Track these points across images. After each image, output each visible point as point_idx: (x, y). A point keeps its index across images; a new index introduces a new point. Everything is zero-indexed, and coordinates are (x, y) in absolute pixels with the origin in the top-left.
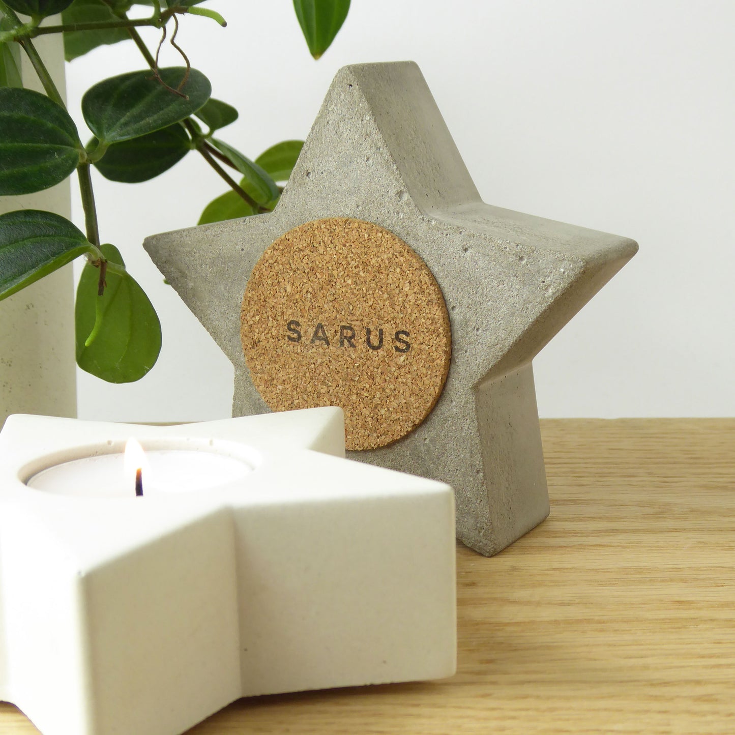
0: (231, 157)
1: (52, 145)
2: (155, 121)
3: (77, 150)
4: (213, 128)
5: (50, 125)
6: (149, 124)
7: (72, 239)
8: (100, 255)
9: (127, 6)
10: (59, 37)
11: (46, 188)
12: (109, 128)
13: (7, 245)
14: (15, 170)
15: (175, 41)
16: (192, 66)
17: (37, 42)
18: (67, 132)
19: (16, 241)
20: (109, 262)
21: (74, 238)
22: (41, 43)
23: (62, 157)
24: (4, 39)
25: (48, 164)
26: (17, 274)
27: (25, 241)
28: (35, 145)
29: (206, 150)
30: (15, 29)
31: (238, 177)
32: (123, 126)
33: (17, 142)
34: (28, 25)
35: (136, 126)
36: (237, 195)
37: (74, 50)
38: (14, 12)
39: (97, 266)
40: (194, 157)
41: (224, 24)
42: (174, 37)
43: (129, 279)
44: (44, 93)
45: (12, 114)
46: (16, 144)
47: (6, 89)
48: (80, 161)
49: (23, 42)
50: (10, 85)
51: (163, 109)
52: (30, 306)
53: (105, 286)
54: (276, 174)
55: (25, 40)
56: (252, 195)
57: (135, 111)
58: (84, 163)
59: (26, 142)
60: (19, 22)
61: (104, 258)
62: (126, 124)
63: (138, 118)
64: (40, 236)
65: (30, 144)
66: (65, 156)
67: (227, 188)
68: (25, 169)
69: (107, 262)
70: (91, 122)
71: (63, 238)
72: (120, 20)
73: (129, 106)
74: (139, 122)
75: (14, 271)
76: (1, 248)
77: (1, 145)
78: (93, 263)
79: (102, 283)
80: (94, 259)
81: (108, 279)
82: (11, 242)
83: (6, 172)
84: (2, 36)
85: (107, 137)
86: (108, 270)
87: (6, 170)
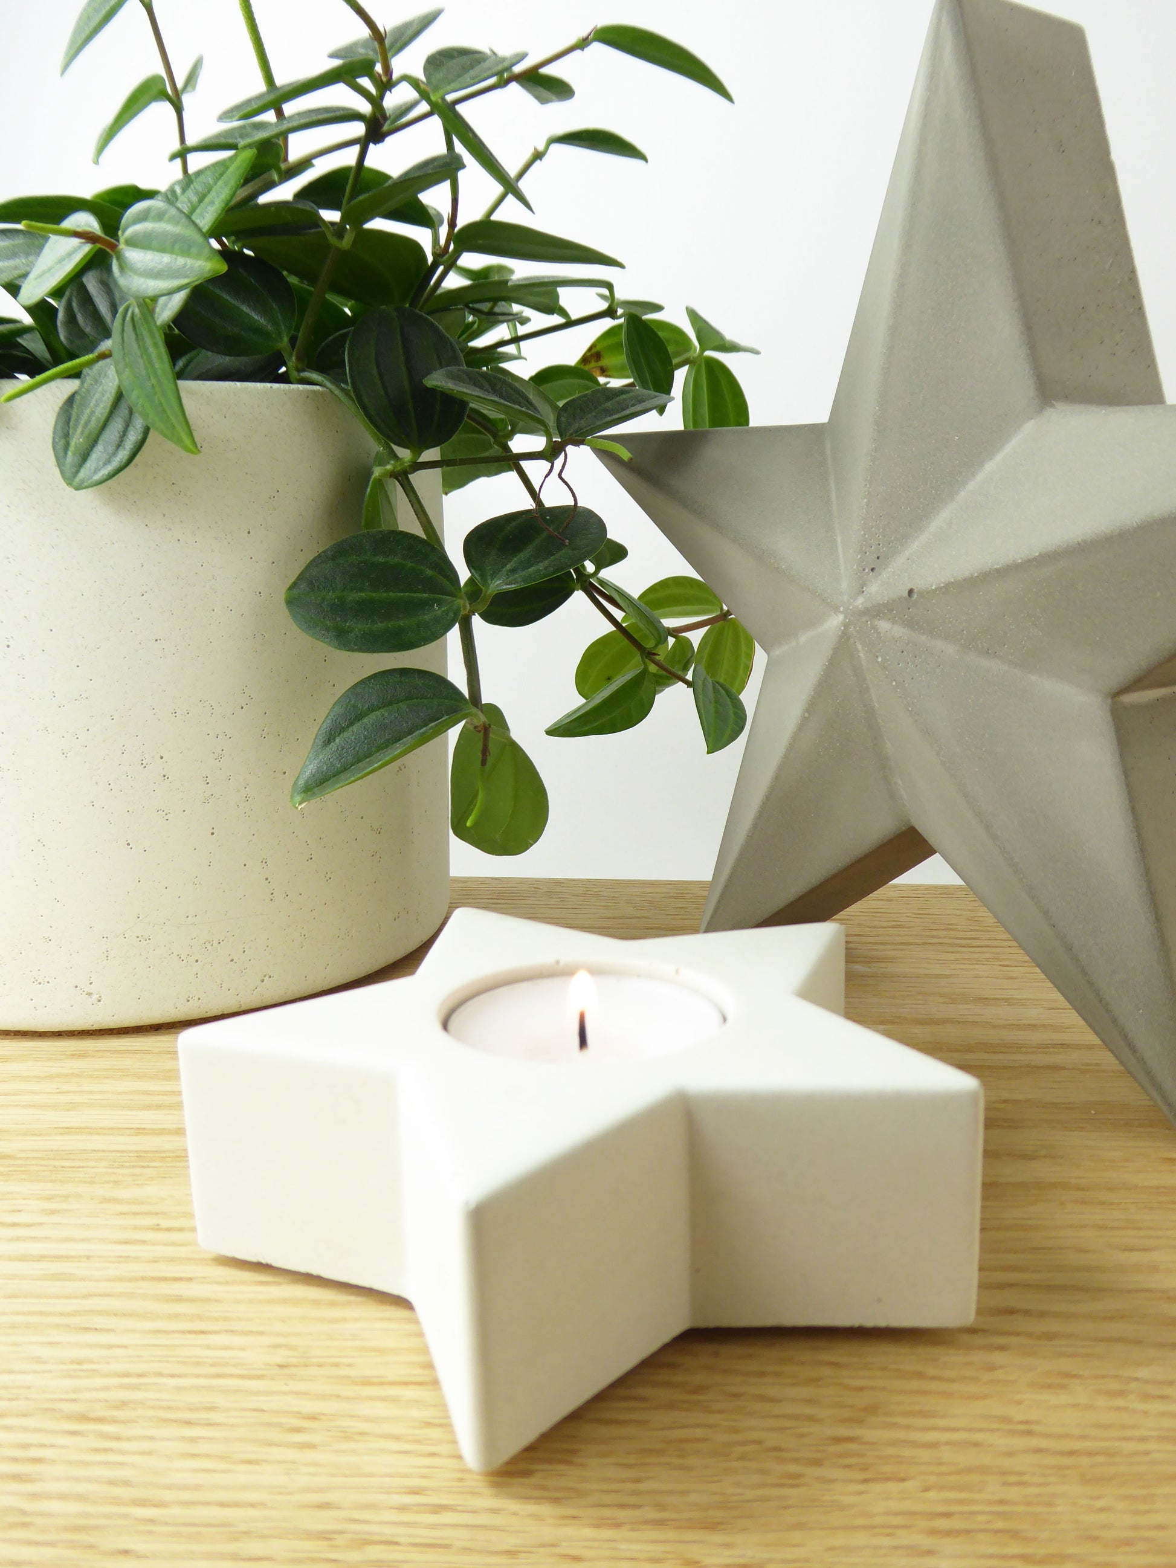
0: (616, 597)
1: (432, 595)
2: (546, 568)
3: (458, 601)
4: (598, 569)
5: (429, 572)
6: (538, 571)
7: (454, 702)
8: (482, 718)
9: (510, 435)
10: (437, 472)
12: (494, 575)
13: (380, 708)
14: (390, 625)
15: (563, 475)
17: (417, 478)
18: (448, 580)
19: (391, 703)
20: (492, 726)
21: (455, 700)
22: (417, 479)
23: (443, 609)
24: (379, 476)
25: (427, 618)
26: (390, 741)
27: (400, 704)
28: (412, 595)
29: (591, 591)
30: (391, 464)
31: (619, 615)
32: (509, 573)
33: (393, 591)
34: (406, 460)
35: (525, 573)
36: (619, 634)
37: (452, 483)
38: (390, 445)
39: (480, 731)
40: (579, 598)
42: (561, 471)
43: (514, 746)
44: (424, 536)
45: (387, 559)
46: (391, 594)
47: (381, 532)
48: (461, 611)
49: (400, 478)
50: (384, 527)
51: (554, 554)
52: (402, 768)
53: (488, 754)
54: (659, 611)
55: (402, 477)
56: (635, 636)
57: (522, 556)
58: (467, 615)
59: (402, 591)
60: (395, 457)
61: (488, 722)
62: (513, 571)
63: (528, 564)
64: (417, 698)
65: (407, 594)
66: (445, 608)
67: (611, 628)
68: (401, 623)
69: (490, 726)
70: (473, 567)
71: (442, 700)
72: (504, 454)
73: (517, 550)
74: (527, 569)
75: (387, 737)
76: (373, 711)
77: (374, 595)
78: (475, 727)
79: (485, 751)
80: (477, 724)
81: (491, 746)
82: (385, 704)
83: (380, 626)
84: (377, 472)
85: (492, 585)
86: (491, 735)
87: (379, 624)
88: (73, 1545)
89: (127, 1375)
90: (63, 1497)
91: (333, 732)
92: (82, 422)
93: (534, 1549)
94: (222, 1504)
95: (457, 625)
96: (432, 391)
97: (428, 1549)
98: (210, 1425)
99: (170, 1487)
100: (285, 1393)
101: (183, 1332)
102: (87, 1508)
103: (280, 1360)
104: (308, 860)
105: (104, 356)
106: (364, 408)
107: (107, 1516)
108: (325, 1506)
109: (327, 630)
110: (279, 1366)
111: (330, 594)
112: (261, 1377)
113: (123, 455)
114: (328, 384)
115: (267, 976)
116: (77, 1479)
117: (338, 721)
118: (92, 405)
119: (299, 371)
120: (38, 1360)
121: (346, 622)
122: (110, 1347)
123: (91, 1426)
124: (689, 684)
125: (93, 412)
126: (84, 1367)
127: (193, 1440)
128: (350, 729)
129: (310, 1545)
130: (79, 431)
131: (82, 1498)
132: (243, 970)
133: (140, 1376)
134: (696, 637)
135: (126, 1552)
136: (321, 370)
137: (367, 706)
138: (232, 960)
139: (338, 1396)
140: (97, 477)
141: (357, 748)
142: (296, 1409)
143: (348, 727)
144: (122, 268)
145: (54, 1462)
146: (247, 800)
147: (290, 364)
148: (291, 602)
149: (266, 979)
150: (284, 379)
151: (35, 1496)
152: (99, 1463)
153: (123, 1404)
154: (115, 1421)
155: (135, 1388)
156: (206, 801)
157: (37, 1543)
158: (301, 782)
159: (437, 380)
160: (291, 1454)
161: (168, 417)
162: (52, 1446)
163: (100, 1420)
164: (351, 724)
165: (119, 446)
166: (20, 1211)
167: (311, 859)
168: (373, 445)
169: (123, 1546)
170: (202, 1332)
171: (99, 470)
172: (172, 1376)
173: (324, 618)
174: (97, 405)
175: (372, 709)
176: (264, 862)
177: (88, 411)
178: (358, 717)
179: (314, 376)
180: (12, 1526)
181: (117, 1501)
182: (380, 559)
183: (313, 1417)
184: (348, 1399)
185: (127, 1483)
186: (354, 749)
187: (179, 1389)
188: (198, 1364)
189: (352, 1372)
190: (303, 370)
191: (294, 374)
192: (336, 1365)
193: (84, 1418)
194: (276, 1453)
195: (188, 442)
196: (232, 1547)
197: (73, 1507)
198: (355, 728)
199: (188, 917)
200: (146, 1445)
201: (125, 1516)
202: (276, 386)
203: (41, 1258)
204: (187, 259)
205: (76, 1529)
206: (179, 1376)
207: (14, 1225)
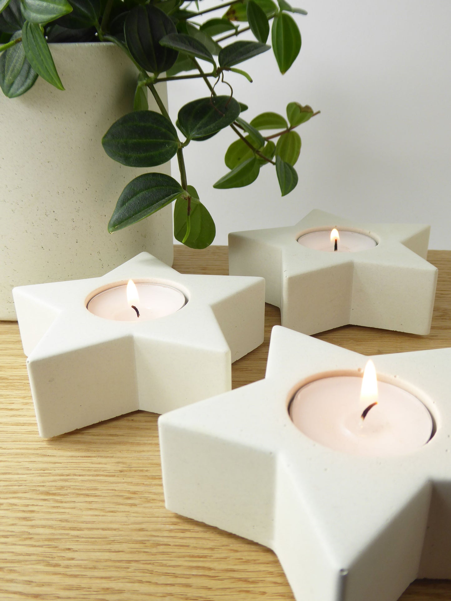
1: (165, 140)
2: (214, 127)
3: (177, 143)
5: (164, 130)
6: (211, 128)
7: (175, 188)
8: (187, 194)
11: (163, 163)
12: (191, 130)
13: (144, 190)
14: (147, 154)
16: (233, 96)
17: (156, 86)
18: (172, 133)
19: (148, 188)
20: (192, 197)
23: (170, 147)
25: (163, 151)
26: (149, 205)
27: (153, 188)
28: (157, 140)
30: (146, 80)
32: (198, 129)
33: (148, 139)
34: (152, 78)
35: (205, 129)
38: (145, 71)
39: (186, 200)
41: (251, 81)
43: (201, 206)
44: (161, 113)
45: (145, 124)
47: (141, 111)
48: (178, 147)
50: (142, 109)
51: (217, 120)
53: (190, 210)
54: (259, 129)
55: (150, 85)
58: (180, 148)
59: (152, 139)
60: (147, 76)
61: (190, 195)
62: (200, 128)
63: (206, 125)
64: (160, 186)
65: (154, 140)
68: (152, 153)
69: (191, 198)
70: (183, 126)
73: (201, 118)
74: (206, 127)
75: (147, 203)
76: (141, 192)
77: (140, 140)
78: (185, 198)
79: (189, 208)
80: (185, 197)
81: (192, 206)
82: (146, 188)
83: (143, 155)
84: (140, 84)
85: (190, 135)
86: (192, 201)
87: (143, 154)
88: (49, 546)
89: (62, 475)
90: (44, 527)
91: (125, 201)
92: (11, 69)
93: (220, 547)
94: (103, 529)
95: (176, 154)
96: (164, 47)
97: (181, 547)
98: (96, 496)
99: (83, 522)
100: (124, 483)
101: (82, 457)
102: (52, 531)
103: (120, 469)
105: (18, 41)
106: (133, 54)
107: (61, 534)
108: (142, 530)
109: (121, 157)
110: (120, 471)
111: (121, 140)
112: (114, 476)
113: (29, 81)
114: (117, 42)
116: (48, 519)
117: (126, 196)
118: (14, 62)
119: (103, 35)
120: (28, 469)
121: (128, 153)
122: (55, 463)
123: (51, 497)
124: (274, 164)
125: (15, 66)
126: (46, 472)
127: (90, 502)
128: (132, 199)
129: (137, 546)
130: (9, 73)
131: (51, 527)
133: (68, 475)
134: (275, 141)
135: (69, 549)
136: (113, 34)
137: (139, 189)
139: (143, 484)
140: (18, 92)
141: (135, 208)
142: (128, 490)
143: (131, 198)
144: (25, 8)
145: (38, 512)
146: (91, 228)
147: (99, 32)
148: (105, 144)
150: (96, 40)
151: (32, 526)
152: (56, 512)
153: (62, 488)
154: (59, 495)
155: (66, 480)
156: (74, 229)
157: (35, 546)
158: (112, 222)
159: (165, 42)
160: (127, 508)
161: (50, 74)
162: (37, 505)
163: (54, 494)
164: (132, 197)
165: (27, 77)
166: (13, 403)
167: (118, 250)
168: (137, 71)
169: (68, 547)
170: (89, 457)
171: (19, 89)
172: (80, 476)
173: (119, 152)
174: (16, 63)
175: (141, 191)
176: (98, 253)
177: (13, 65)
178: (134, 194)
179: (110, 38)
180: (26, 539)
181: (64, 528)
182: (142, 124)
183: (134, 493)
184: (147, 485)
185: (67, 521)
186: (134, 208)
187: (83, 481)
188: (89, 470)
189: (148, 474)
190: (105, 35)
191: (101, 37)
192: (142, 471)
193: (48, 493)
194: (122, 508)
195: (59, 85)
196: (108, 547)
197: (48, 531)
198: (134, 199)
199: (69, 276)
200: (72, 505)
201: (67, 534)
202: (94, 44)
203: (24, 424)
204: (54, 5)
205: (49, 540)
206: (83, 475)
207: (12, 409)
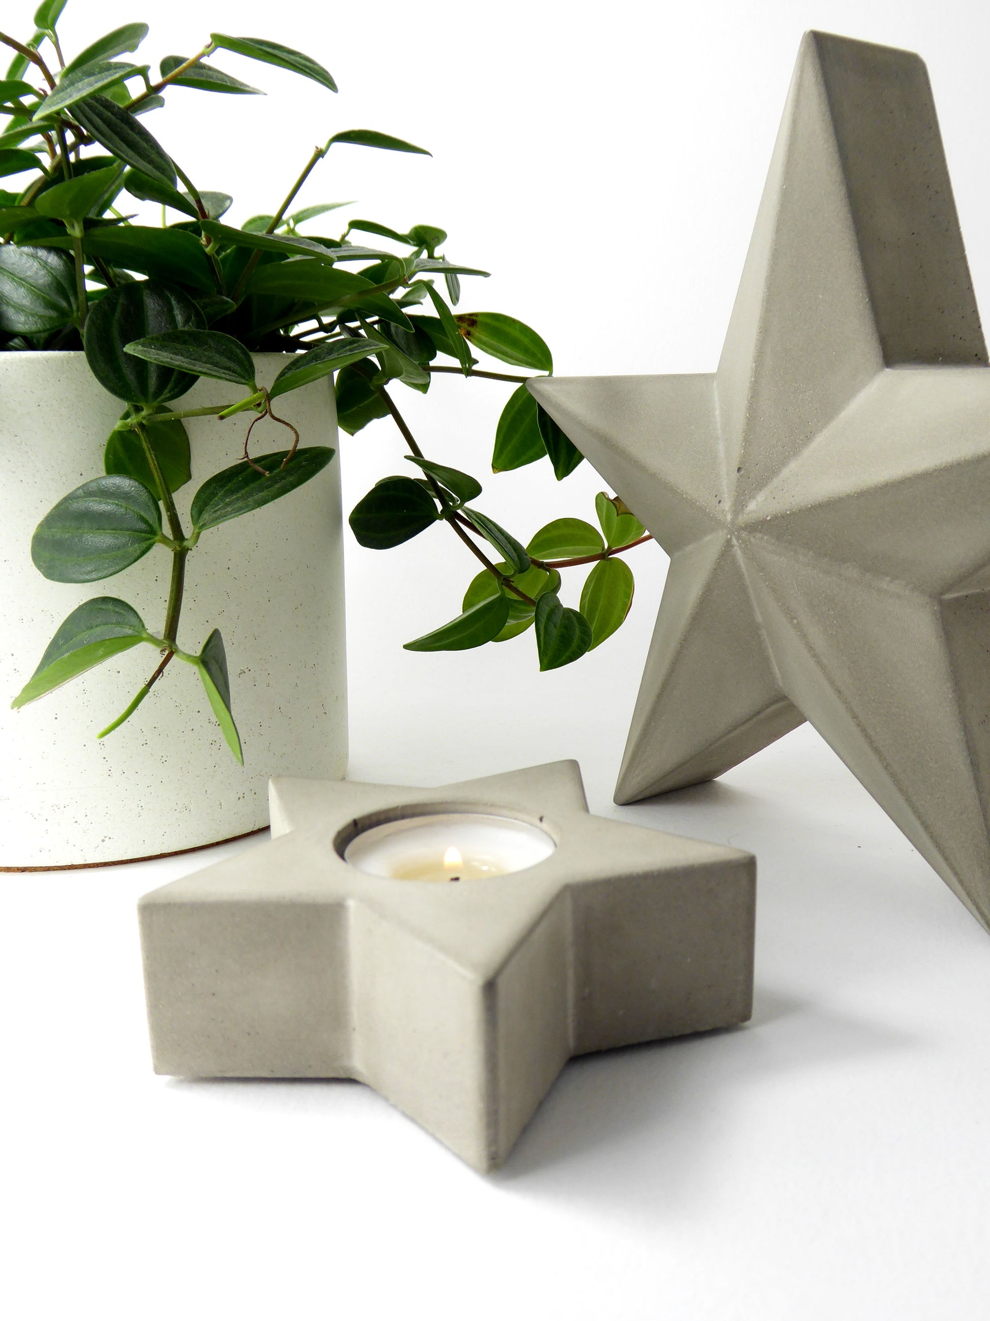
104: (143, 745)
115: (108, 838)
132: (86, 831)
138: (76, 822)
146: (85, 693)
149: (107, 839)
176: (102, 744)
